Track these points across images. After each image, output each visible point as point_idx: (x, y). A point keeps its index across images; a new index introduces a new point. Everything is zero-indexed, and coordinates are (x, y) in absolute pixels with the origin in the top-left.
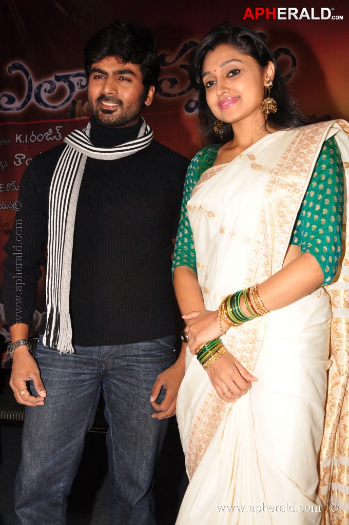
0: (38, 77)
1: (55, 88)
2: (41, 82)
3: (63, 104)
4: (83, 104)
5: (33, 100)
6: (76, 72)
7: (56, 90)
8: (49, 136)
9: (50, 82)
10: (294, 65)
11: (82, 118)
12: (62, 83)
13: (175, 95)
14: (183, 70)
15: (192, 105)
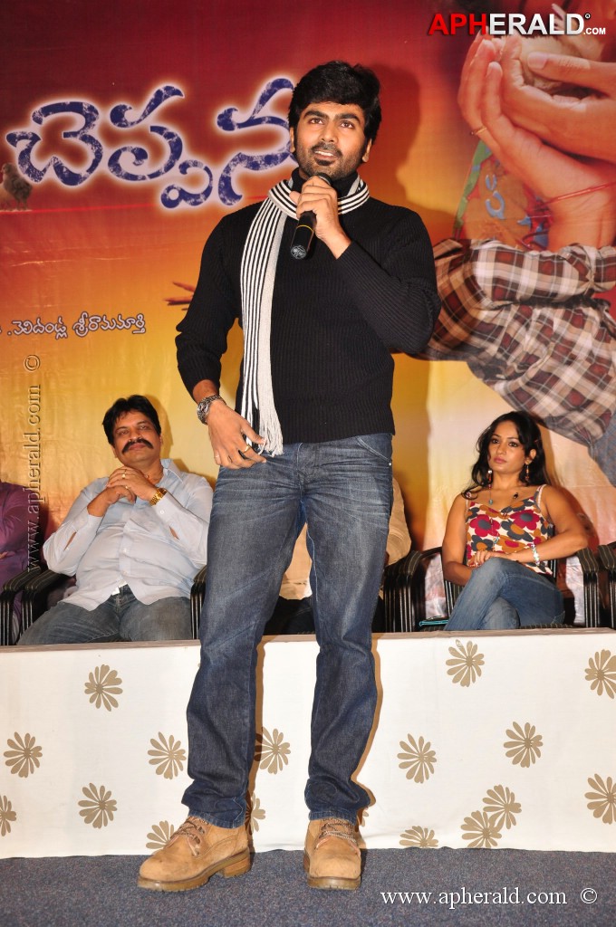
13: (144, 178)
14: (157, 136)
15: (174, 195)
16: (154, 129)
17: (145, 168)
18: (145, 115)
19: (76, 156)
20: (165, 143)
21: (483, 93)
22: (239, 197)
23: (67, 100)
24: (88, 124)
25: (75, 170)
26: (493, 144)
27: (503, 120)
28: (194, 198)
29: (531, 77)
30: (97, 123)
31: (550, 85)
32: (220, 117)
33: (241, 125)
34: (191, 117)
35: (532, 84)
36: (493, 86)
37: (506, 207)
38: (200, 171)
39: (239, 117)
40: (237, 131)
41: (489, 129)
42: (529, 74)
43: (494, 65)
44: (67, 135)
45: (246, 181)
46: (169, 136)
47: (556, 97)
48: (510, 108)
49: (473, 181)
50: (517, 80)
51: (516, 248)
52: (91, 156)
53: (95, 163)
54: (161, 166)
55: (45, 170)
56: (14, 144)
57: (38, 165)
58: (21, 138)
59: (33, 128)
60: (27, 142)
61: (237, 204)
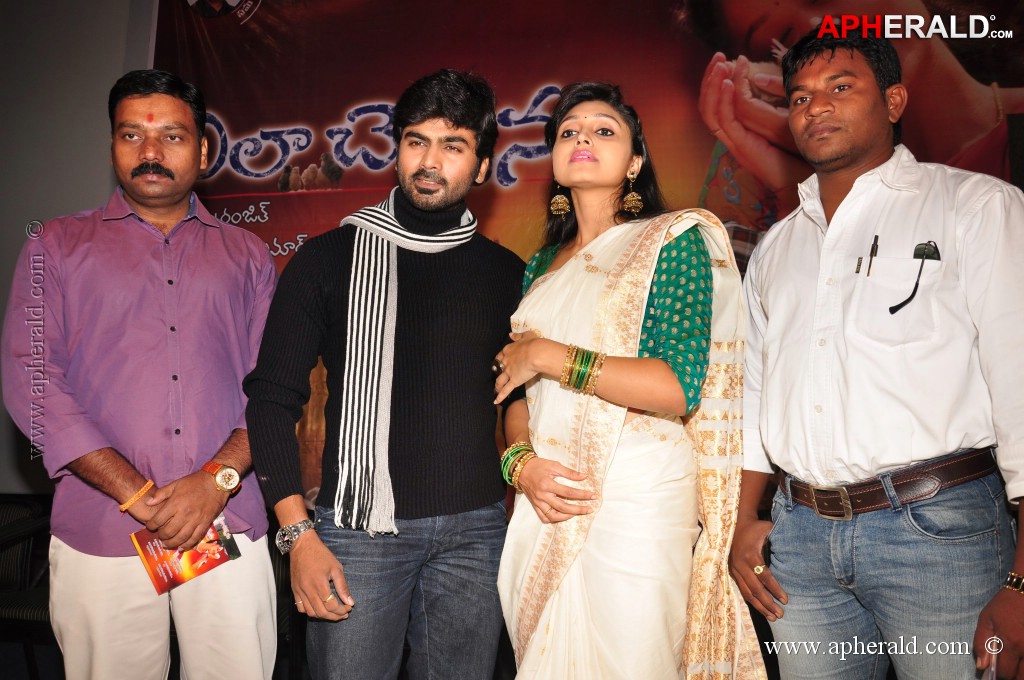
0: (237, 132)
1: (260, 149)
2: (240, 140)
3: (272, 171)
4: (301, 171)
5: (227, 164)
6: (292, 128)
7: (261, 152)
8: (250, 216)
9: (253, 140)
11: (300, 191)
12: (271, 142)
19: (381, 146)
21: (719, 102)
22: (515, 180)
23: (376, 104)
25: (379, 157)
26: (729, 143)
27: (735, 125)
29: (757, 92)
31: (774, 99)
32: (501, 115)
33: (517, 123)
35: (759, 97)
36: (727, 98)
37: (741, 195)
39: (515, 116)
40: (514, 127)
41: (725, 131)
42: (756, 90)
43: (728, 81)
44: (374, 130)
45: (519, 166)
47: (779, 108)
48: (741, 114)
49: (712, 171)
50: (747, 94)
51: (750, 228)
55: (355, 158)
56: (332, 137)
57: (350, 154)
58: (337, 133)
59: (348, 125)
60: (342, 136)
61: (512, 186)
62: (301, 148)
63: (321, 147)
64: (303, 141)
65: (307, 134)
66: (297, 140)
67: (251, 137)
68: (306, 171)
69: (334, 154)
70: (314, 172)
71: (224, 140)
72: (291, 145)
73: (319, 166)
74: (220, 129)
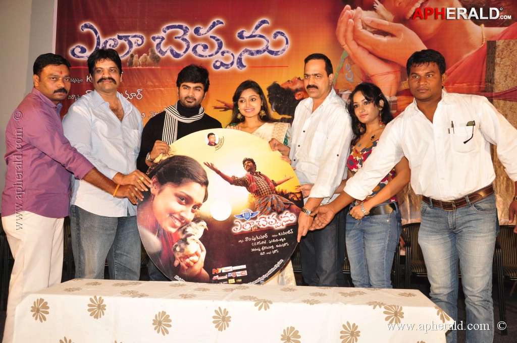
0: (105, 33)
1: (117, 44)
2: (107, 39)
3: (124, 56)
4: (139, 57)
6: (134, 34)
7: (118, 46)
9: (113, 40)
10: (287, 43)
11: (138, 67)
12: (122, 41)
13: (206, 57)
14: (212, 39)
15: (218, 64)
16: (211, 37)
17: (207, 53)
18: (208, 31)
19: (179, 46)
20: (216, 43)
21: (346, 31)
22: (245, 66)
23: (177, 24)
24: (185, 34)
25: (178, 52)
26: (349, 52)
27: (354, 43)
28: (226, 66)
29: (365, 26)
30: (188, 34)
31: (373, 30)
32: (239, 33)
33: (247, 37)
34: (226, 33)
35: (366, 29)
36: (350, 29)
37: (354, 78)
38: (229, 55)
39: (246, 34)
40: (245, 40)
41: (348, 46)
43: (351, 20)
44: (176, 38)
45: (248, 60)
46: (218, 40)
47: (375, 35)
48: (357, 38)
49: (341, 66)
50: (360, 27)
52: (185, 47)
53: (187, 50)
54: (214, 52)
55: (166, 52)
56: (154, 40)
57: (164, 49)
58: (157, 38)
59: (162, 34)
60: (160, 40)
61: (244, 69)
62: (139, 45)
63: (149, 45)
64: (140, 42)
65: (142, 38)
66: (136, 40)
67: (113, 37)
68: (141, 57)
69: (156, 49)
70: (146, 58)
71: (99, 38)
72: (133, 43)
73: (148, 55)
74: (96, 33)
